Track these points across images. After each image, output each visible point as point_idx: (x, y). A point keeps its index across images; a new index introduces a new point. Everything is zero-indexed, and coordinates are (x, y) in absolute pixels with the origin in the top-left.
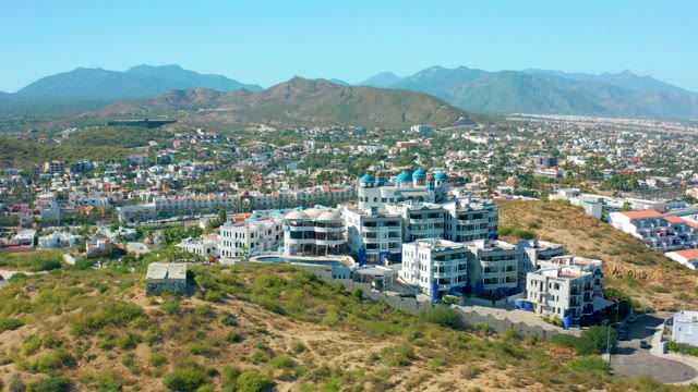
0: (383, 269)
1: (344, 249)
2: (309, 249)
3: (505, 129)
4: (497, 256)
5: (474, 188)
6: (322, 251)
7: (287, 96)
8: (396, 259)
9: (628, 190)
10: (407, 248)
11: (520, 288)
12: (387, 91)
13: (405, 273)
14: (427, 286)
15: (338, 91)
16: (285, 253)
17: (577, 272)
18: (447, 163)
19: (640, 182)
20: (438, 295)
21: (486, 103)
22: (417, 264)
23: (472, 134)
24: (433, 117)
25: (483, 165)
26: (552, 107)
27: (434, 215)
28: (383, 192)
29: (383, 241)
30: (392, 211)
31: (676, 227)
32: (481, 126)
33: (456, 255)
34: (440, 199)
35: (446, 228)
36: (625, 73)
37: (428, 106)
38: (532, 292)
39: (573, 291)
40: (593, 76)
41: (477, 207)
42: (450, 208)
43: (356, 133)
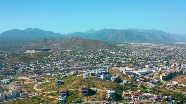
0: (99, 77)
1: (95, 76)
2: (92, 76)
3: (119, 50)
4: (109, 76)
5: (110, 66)
6: (93, 76)
7: (71, 41)
8: (100, 76)
9: (136, 65)
10: (101, 75)
11: (111, 79)
12: (94, 41)
13: (101, 78)
14: (103, 78)
15: (83, 40)
16: (90, 76)
17: (115, 77)
18: (106, 60)
19: (138, 64)
20: (104, 79)
21: (117, 39)
22: (102, 77)
23: (112, 51)
24: (104, 47)
25: (113, 60)
26: (134, 39)
27: (103, 72)
28: (99, 70)
29: (99, 75)
30: (100, 72)
31: (131, 73)
32: (114, 49)
33: (105, 76)
34: (104, 71)
35: (104, 73)
36: (153, 29)
37: (103, 44)
38: (112, 79)
39: (115, 79)
40: (145, 30)
41: (107, 71)
42: (105, 72)
43: (88, 52)
